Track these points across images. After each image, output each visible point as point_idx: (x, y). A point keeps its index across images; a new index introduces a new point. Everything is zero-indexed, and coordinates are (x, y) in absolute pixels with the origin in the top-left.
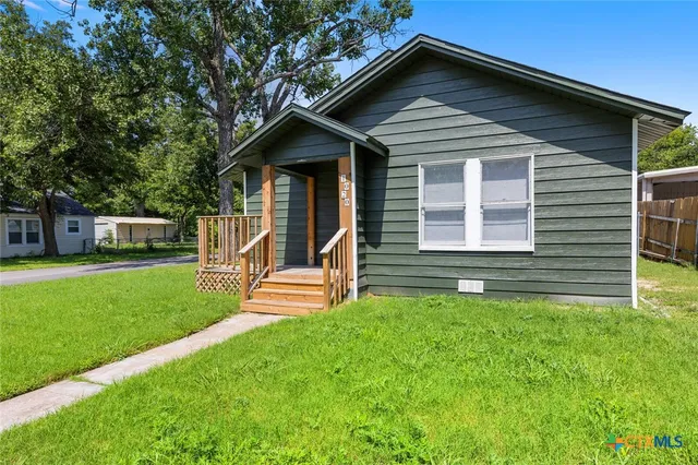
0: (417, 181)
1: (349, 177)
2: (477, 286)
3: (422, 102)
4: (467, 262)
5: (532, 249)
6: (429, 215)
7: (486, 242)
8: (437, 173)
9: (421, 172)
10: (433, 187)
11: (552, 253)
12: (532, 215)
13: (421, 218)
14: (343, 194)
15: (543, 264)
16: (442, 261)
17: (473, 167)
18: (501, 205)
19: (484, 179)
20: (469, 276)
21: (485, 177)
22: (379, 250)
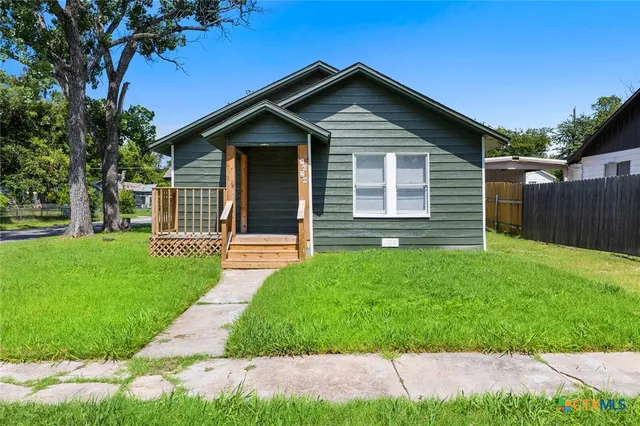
0: (351, 166)
1: (306, 161)
2: (395, 242)
3: (354, 109)
4: (388, 225)
5: (429, 216)
6: (360, 192)
7: (400, 211)
8: (364, 161)
9: (354, 159)
10: (362, 171)
11: (441, 218)
12: (428, 193)
13: (354, 194)
14: (301, 174)
15: (434, 226)
16: (370, 225)
17: (391, 159)
18: (410, 186)
19: (397, 167)
20: (388, 235)
21: (399, 166)
22: (322, 217)
